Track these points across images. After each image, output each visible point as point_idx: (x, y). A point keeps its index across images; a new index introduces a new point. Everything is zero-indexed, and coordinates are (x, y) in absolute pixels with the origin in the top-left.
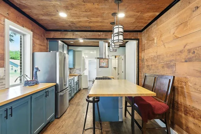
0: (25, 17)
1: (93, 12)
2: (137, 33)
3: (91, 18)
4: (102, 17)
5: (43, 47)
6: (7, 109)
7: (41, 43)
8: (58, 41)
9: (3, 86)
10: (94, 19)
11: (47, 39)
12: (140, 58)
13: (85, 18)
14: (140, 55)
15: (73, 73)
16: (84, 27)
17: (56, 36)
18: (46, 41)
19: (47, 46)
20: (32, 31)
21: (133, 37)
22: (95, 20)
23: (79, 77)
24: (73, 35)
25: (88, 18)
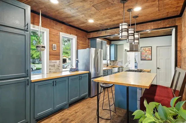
0: (72, 28)
1: (110, 14)
2: (173, 19)
3: (113, 18)
4: (120, 15)
5: (85, 45)
6: (53, 81)
7: (83, 43)
8: (96, 39)
9: (59, 71)
10: (115, 18)
11: (89, 39)
12: (178, 49)
13: (107, 19)
14: (178, 45)
15: (116, 65)
16: (113, 25)
17: (94, 36)
18: (87, 41)
19: (89, 44)
20: (76, 35)
21: (169, 24)
22: (117, 19)
23: (119, 68)
24: (106, 33)
25: (110, 19)
